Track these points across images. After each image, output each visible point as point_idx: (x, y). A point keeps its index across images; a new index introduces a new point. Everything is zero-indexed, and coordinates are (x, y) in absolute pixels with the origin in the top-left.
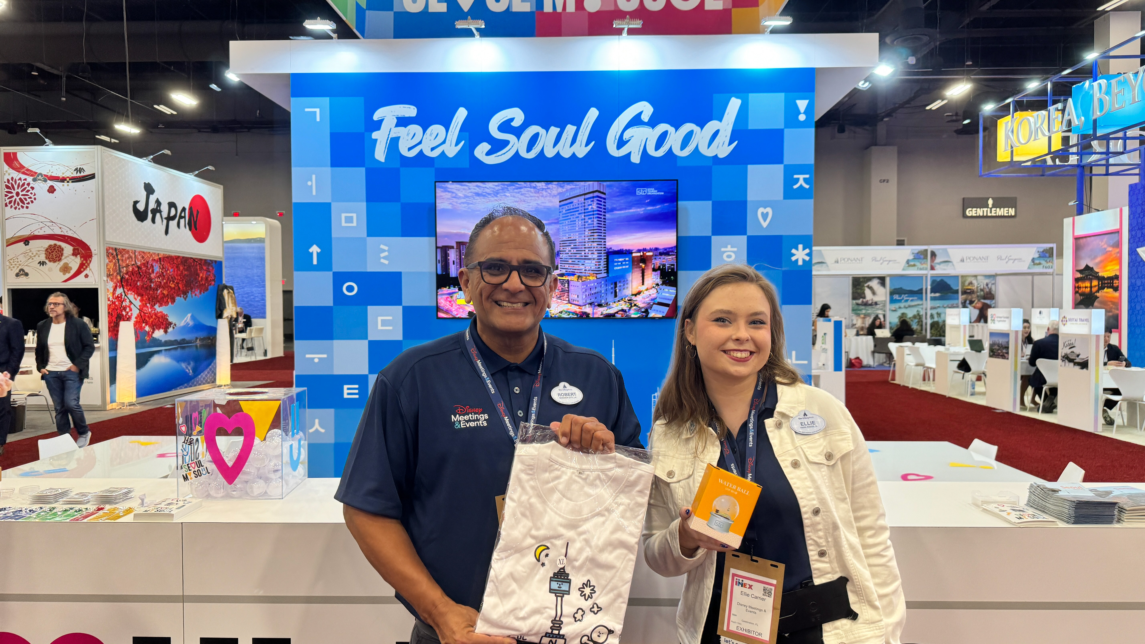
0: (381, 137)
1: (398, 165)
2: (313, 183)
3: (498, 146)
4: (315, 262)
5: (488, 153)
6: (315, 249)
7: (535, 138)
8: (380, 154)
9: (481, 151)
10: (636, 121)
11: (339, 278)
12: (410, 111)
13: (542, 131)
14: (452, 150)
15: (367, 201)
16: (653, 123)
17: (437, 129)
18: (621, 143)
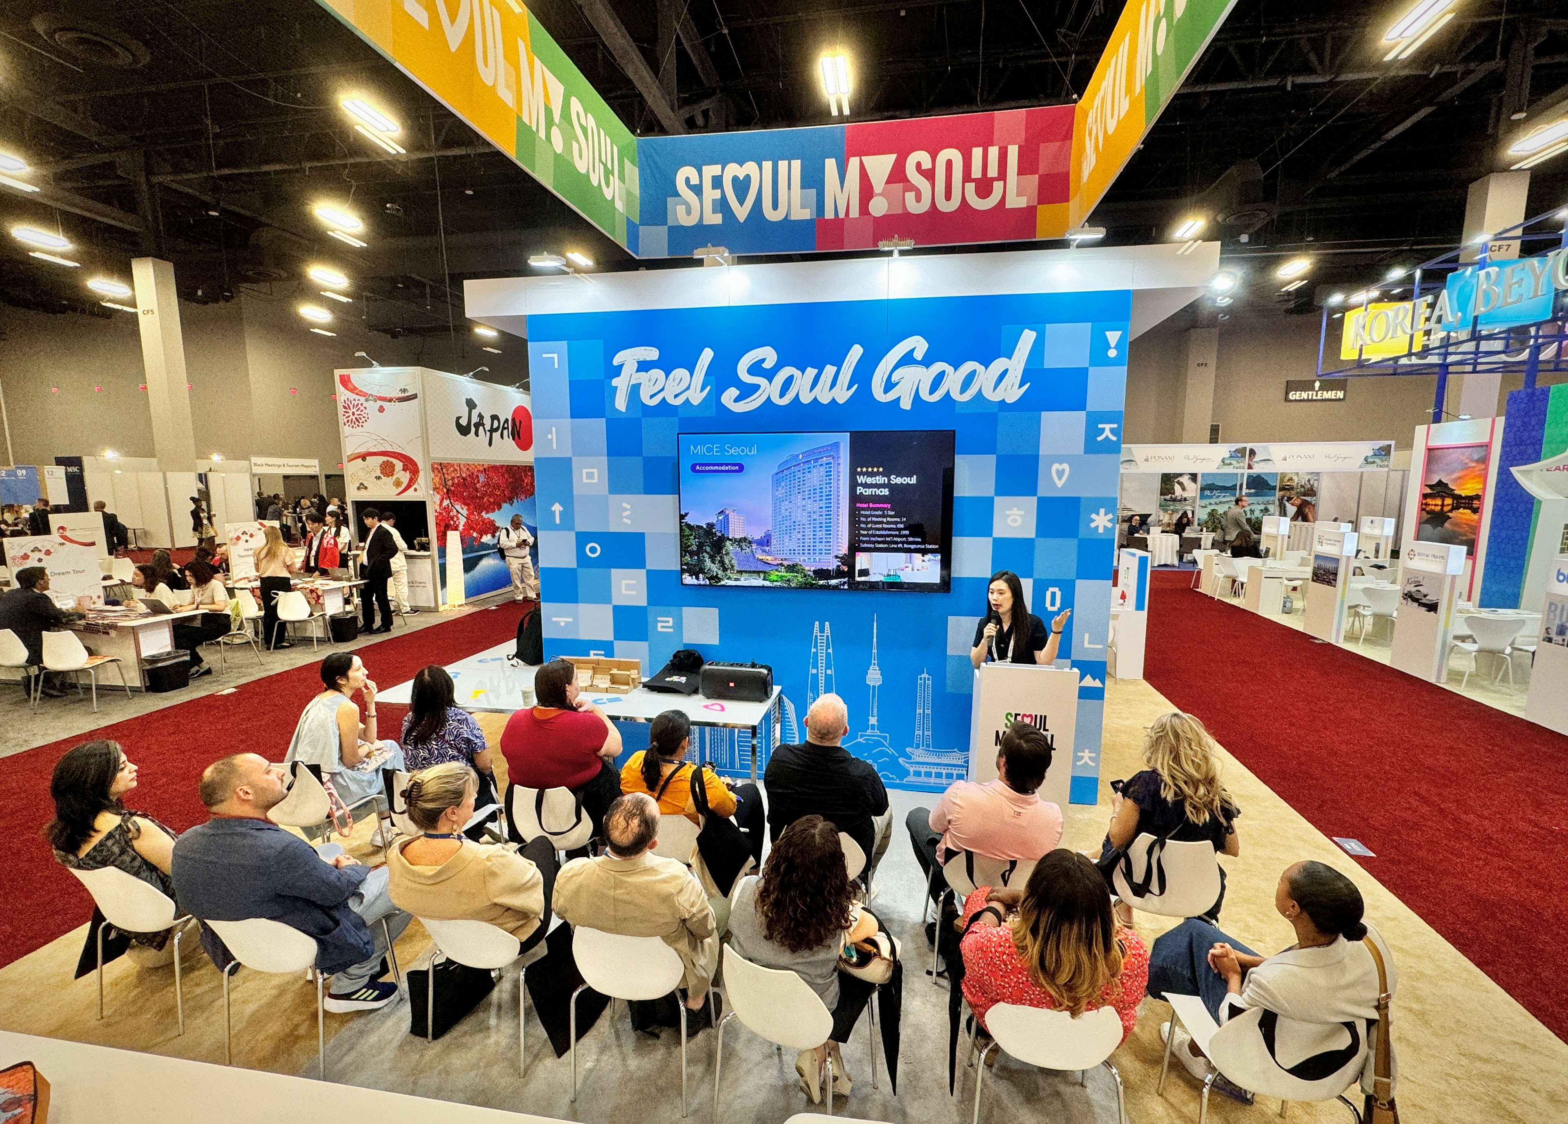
0: (621, 383)
1: (639, 415)
2: (553, 436)
3: (747, 391)
4: (558, 522)
5: (737, 400)
6: (557, 508)
7: (789, 381)
8: (621, 403)
9: (729, 397)
10: (908, 360)
11: (583, 538)
12: (652, 354)
13: (797, 373)
14: (697, 397)
15: (610, 454)
16: (927, 362)
17: (681, 373)
18: (889, 386)
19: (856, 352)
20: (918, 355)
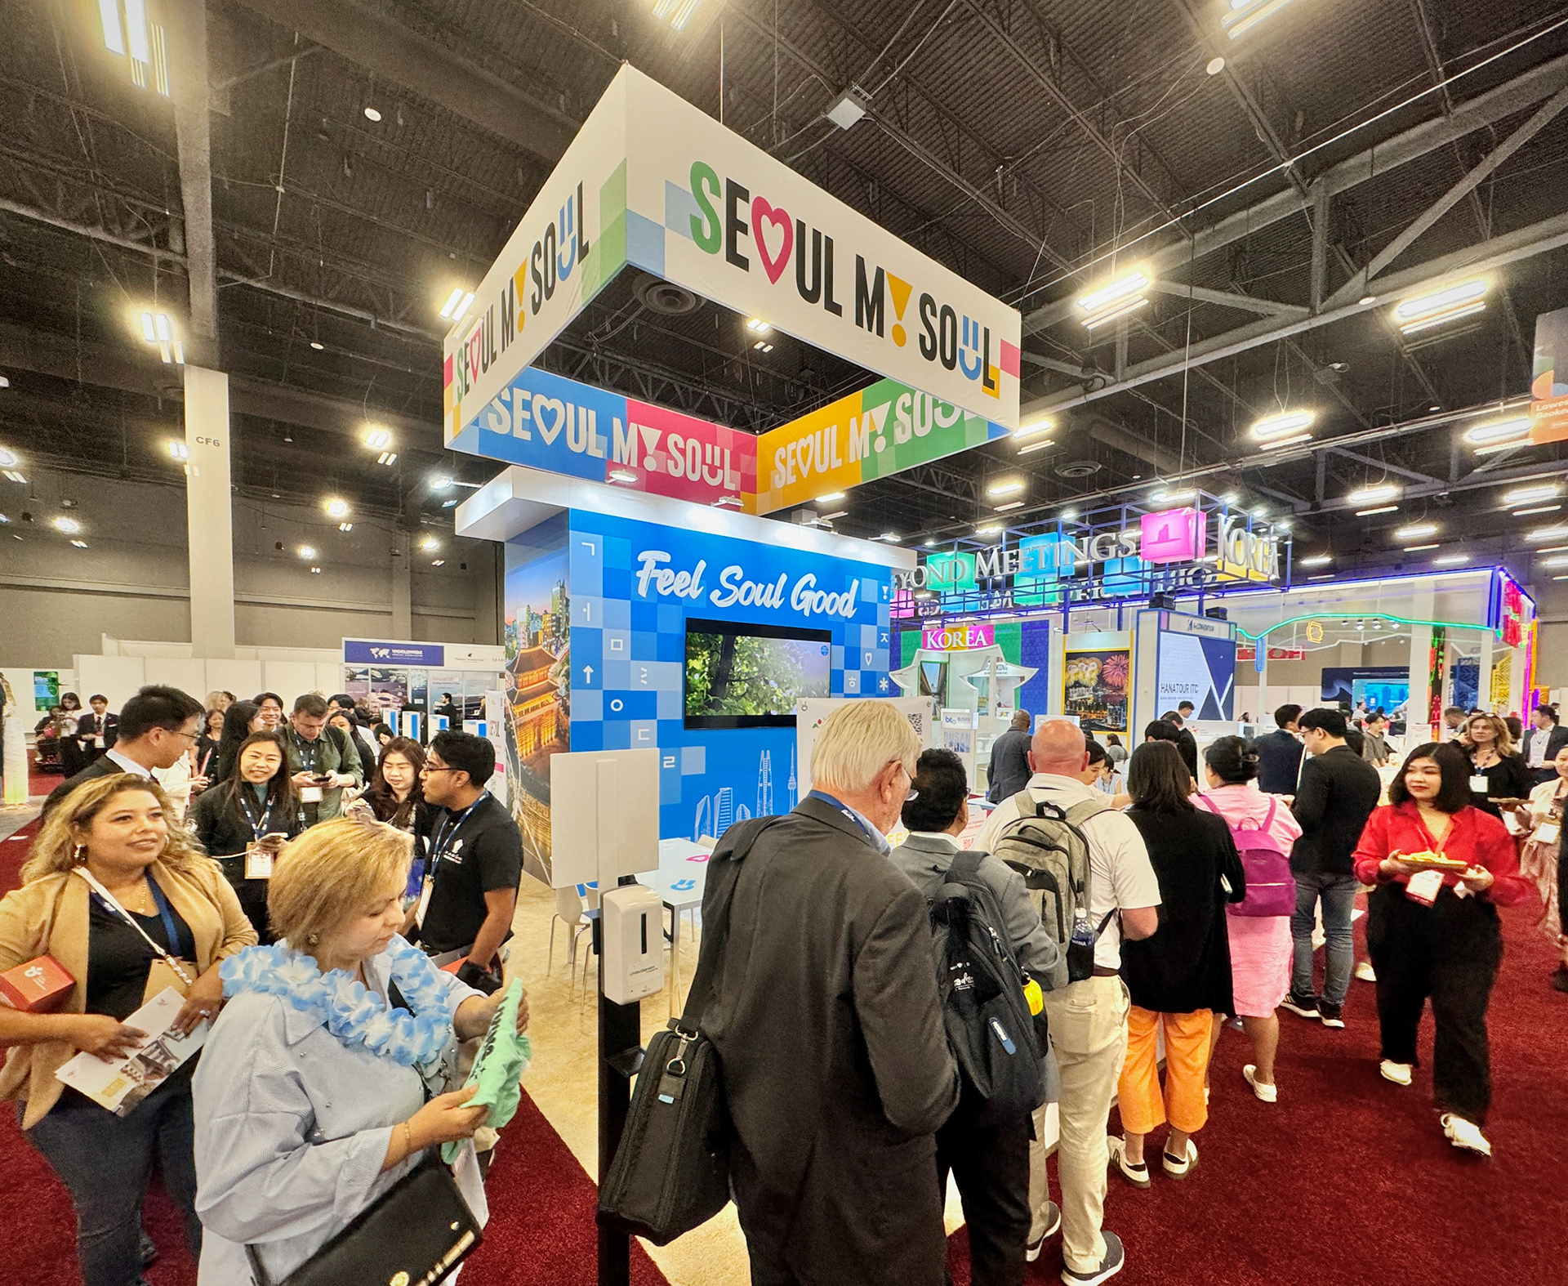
0: (643, 575)
1: (655, 601)
2: (588, 610)
3: (726, 593)
4: (588, 681)
6: (588, 670)
7: (749, 590)
8: (642, 591)
9: (716, 594)
10: (807, 587)
11: (609, 696)
12: (666, 557)
14: (695, 593)
15: (633, 629)
16: (816, 590)
17: (684, 574)
18: (799, 601)
19: (784, 578)
20: (812, 585)
